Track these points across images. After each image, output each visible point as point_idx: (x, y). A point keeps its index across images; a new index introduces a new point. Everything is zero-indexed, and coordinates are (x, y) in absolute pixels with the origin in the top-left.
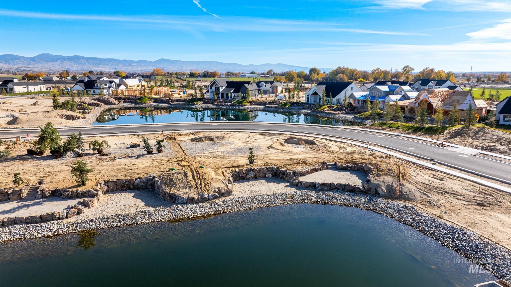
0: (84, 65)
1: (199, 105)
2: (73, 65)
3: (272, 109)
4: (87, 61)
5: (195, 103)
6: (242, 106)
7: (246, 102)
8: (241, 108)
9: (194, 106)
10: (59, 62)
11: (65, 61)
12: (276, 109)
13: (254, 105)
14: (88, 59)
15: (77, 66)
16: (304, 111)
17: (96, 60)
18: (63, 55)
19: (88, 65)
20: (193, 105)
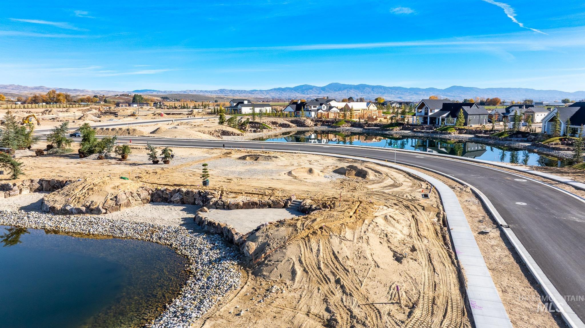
0: (368, 94)
1: (396, 131)
2: (358, 94)
3: (480, 139)
4: (372, 90)
5: (391, 128)
6: (445, 134)
7: (453, 129)
8: (443, 136)
9: (387, 132)
10: (345, 91)
11: (351, 90)
12: (486, 140)
13: (466, 133)
14: (373, 88)
15: (361, 95)
16: (520, 144)
17: (381, 89)
18: (350, 84)
19: (373, 94)
20: (388, 130)
